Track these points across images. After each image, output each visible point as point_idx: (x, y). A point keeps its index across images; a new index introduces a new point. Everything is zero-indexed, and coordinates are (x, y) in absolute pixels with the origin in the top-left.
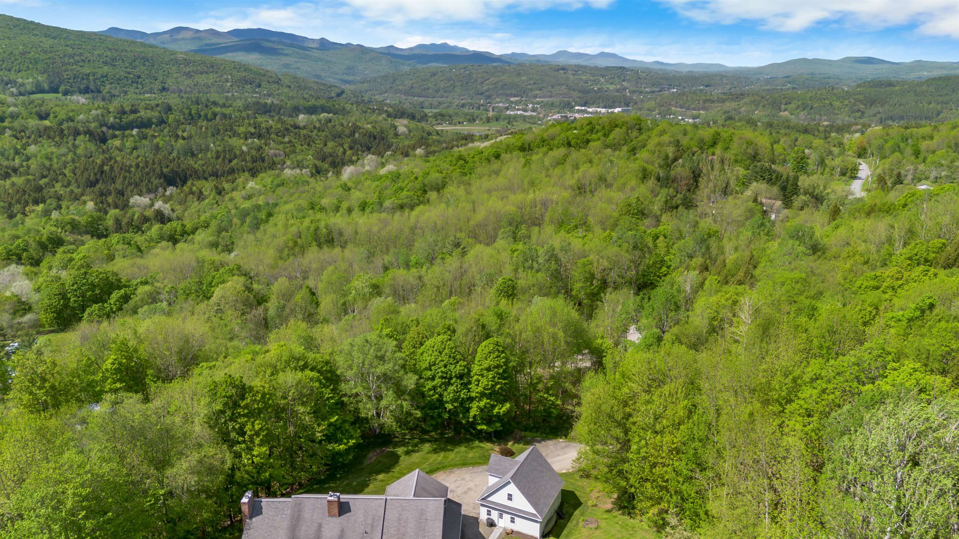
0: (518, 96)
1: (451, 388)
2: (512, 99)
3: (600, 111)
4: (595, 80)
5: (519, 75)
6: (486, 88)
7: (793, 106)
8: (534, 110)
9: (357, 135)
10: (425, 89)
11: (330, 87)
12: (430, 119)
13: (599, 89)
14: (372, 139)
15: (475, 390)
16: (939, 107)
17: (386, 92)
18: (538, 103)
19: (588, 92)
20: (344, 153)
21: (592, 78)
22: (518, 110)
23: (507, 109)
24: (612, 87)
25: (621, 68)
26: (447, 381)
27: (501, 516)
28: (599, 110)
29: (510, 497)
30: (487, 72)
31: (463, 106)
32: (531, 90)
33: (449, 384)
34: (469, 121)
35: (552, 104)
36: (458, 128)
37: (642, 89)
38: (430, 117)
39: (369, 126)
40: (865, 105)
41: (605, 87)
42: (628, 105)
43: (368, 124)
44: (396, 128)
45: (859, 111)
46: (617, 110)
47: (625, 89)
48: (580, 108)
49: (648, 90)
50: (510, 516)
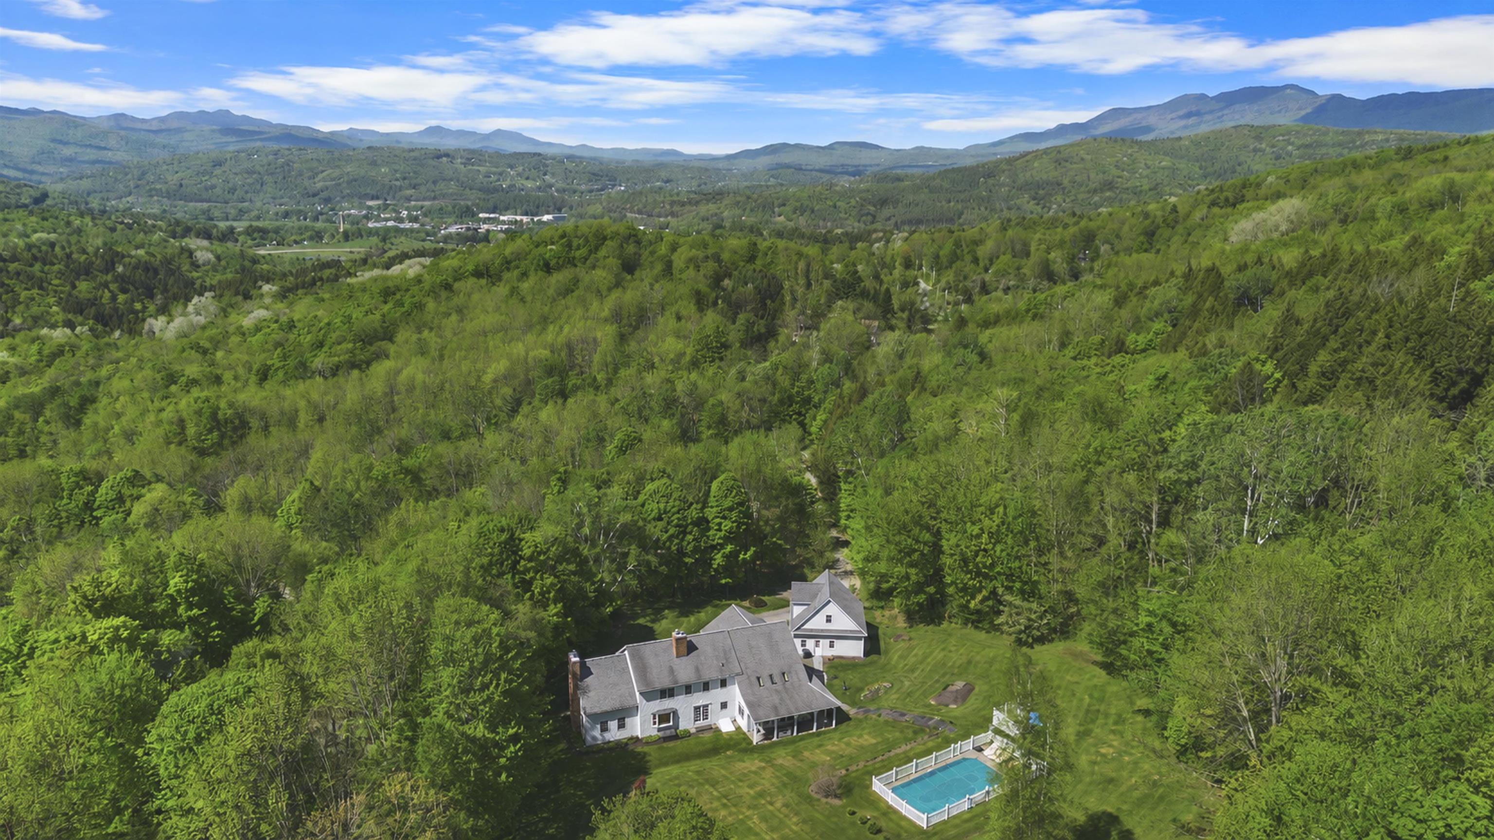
0: (378, 198)
1: (689, 537)
2: (370, 203)
3: (522, 220)
4: (501, 174)
5: (374, 163)
6: (319, 185)
7: (787, 209)
8: (415, 219)
9: (120, 269)
10: (206, 189)
11: (18, 186)
12: (241, 238)
13: (510, 187)
14: (151, 274)
15: (715, 536)
16: (960, 206)
17: (130, 194)
18: (416, 209)
19: (496, 190)
20: (114, 298)
21: (494, 169)
22: (387, 220)
23: (367, 217)
24: (529, 184)
25: (535, 154)
26: (683, 531)
27: (817, 645)
28: (518, 218)
29: (829, 619)
30: (318, 160)
31: (286, 215)
32: (401, 189)
33: (685, 533)
34: (311, 238)
35: (441, 209)
36: (296, 250)
37: (575, 187)
38: (240, 234)
39: (141, 252)
40: (875, 206)
41: (521, 182)
42: (559, 210)
43: (137, 248)
44: (191, 253)
45: (868, 214)
46: (546, 218)
47: (550, 186)
48: (487, 215)
49: (583, 187)
50: (828, 641)
